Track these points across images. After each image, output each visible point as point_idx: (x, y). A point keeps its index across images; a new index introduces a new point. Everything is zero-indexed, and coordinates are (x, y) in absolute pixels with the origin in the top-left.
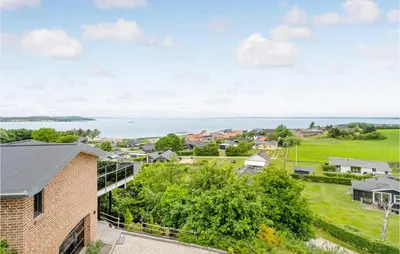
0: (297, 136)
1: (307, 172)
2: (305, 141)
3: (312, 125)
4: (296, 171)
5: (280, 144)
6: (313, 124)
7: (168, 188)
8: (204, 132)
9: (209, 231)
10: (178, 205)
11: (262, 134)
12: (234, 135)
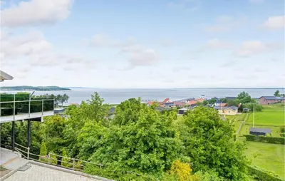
0: (259, 103)
1: (264, 134)
2: (267, 108)
3: (277, 94)
4: (251, 133)
5: (241, 110)
6: (278, 92)
7: (86, 124)
8: (167, 99)
9: (115, 163)
10: (91, 139)
11: (224, 101)
12: (195, 102)
